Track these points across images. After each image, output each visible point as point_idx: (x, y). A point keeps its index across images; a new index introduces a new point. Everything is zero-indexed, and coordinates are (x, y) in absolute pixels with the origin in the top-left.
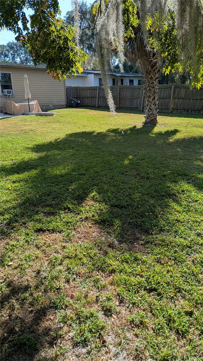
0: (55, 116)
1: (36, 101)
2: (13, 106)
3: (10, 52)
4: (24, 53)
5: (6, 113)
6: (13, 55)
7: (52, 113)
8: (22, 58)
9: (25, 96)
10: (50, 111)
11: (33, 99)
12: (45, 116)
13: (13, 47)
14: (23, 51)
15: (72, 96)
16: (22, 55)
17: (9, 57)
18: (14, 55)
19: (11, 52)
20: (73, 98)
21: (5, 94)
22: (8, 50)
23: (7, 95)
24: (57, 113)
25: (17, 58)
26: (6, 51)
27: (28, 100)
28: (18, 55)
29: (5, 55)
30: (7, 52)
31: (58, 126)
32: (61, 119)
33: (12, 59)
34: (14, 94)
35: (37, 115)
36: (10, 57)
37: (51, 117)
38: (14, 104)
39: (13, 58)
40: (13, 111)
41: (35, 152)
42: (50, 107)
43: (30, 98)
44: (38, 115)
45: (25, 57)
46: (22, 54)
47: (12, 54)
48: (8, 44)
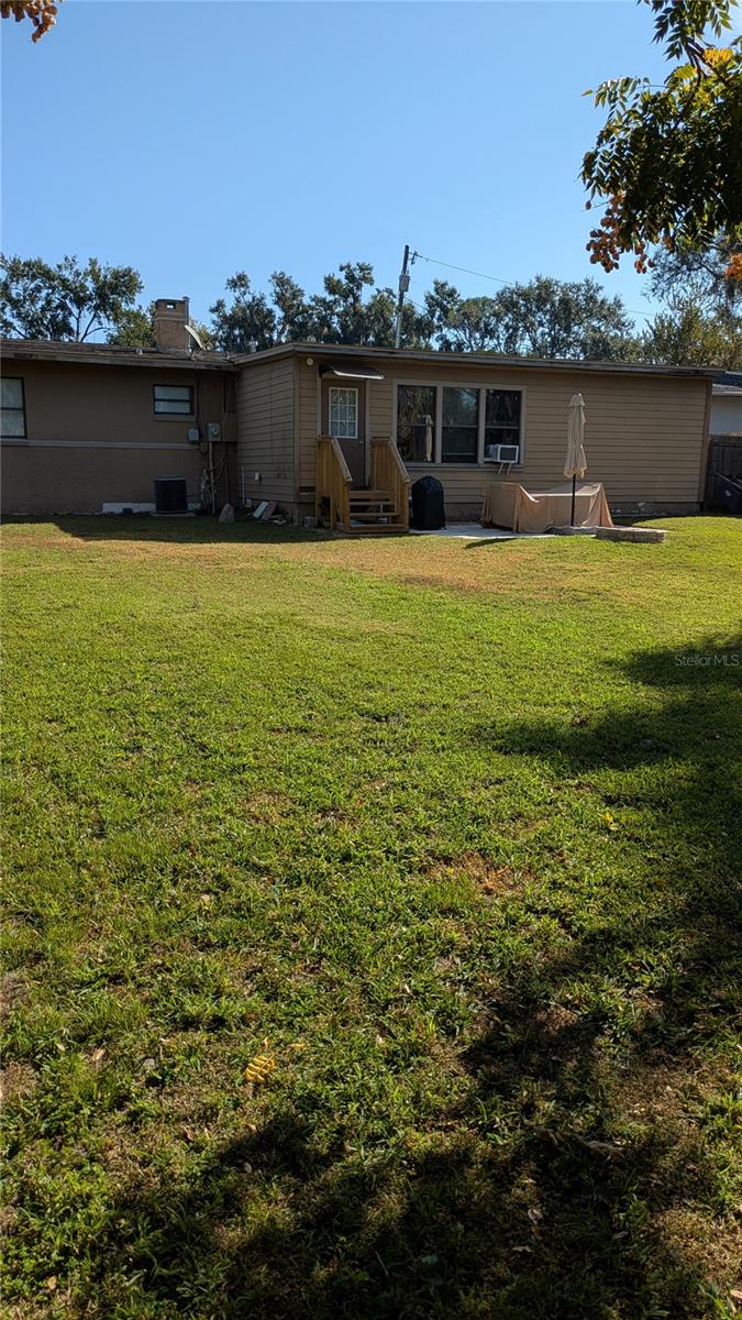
0: (666, 542)
1: (599, 486)
2: (519, 501)
3: (502, 319)
4: (550, 322)
5: (490, 525)
6: (511, 331)
7: (659, 531)
8: (539, 341)
9: (567, 467)
10: (639, 524)
11: (589, 480)
12: (628, 540)
13: (515, 305)
14: (548, 317)
15: (727, 473)
16: (541, 329)
17: (499, 337)
18: (516, 329)
19: (507, 320)
20: (729, 477)
21: (494, 460)
22: (496, 315)
23: (500, 463)
24: (673, 534)
25: (522, 339)
26: (489, 318)
27: (574, 482)
28: (527, 329)
29: (486, 329)
30: (493, 321)
31: (689, 584)
32: (695, 557)
33: (506, 342)
34: (522, 462)
35: (600, 536)
36: (501, 336)
37: (653, 547)
38: (522, 494)
39: (511, 340)
40: (516, 520)
41: (644, 684)
42: (639, 509)
43: (583, 475)
44: (605, 537)
45: (549, 334)
46: (541, 324)
47: (507, 327)
48: (500, 296)
